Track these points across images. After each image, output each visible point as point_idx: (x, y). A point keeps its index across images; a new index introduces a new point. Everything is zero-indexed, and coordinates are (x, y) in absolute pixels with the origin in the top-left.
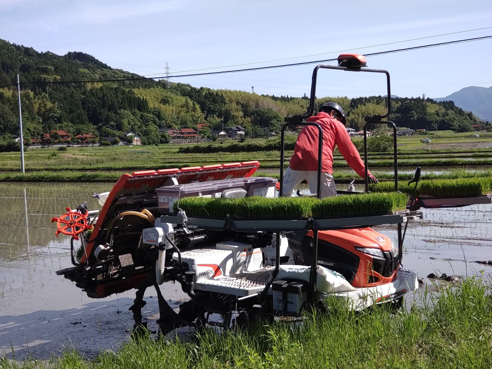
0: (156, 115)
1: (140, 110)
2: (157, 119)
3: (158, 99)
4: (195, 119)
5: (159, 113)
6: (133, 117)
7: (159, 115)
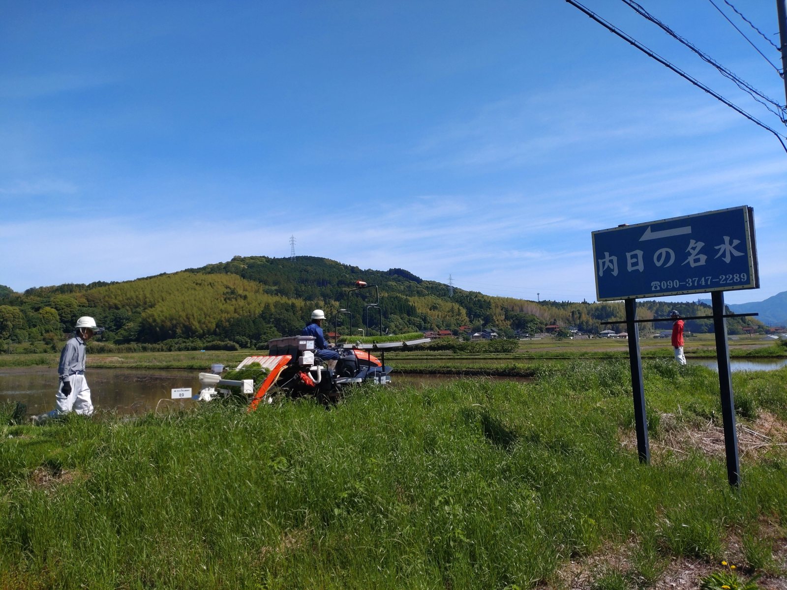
0: (422, 319)
1: (409, 315)
2: (423, 322)
3: (428, 305)
4: (459, 322)
5: (425, 318)
6: (401, 321)
7: (425, 320)
